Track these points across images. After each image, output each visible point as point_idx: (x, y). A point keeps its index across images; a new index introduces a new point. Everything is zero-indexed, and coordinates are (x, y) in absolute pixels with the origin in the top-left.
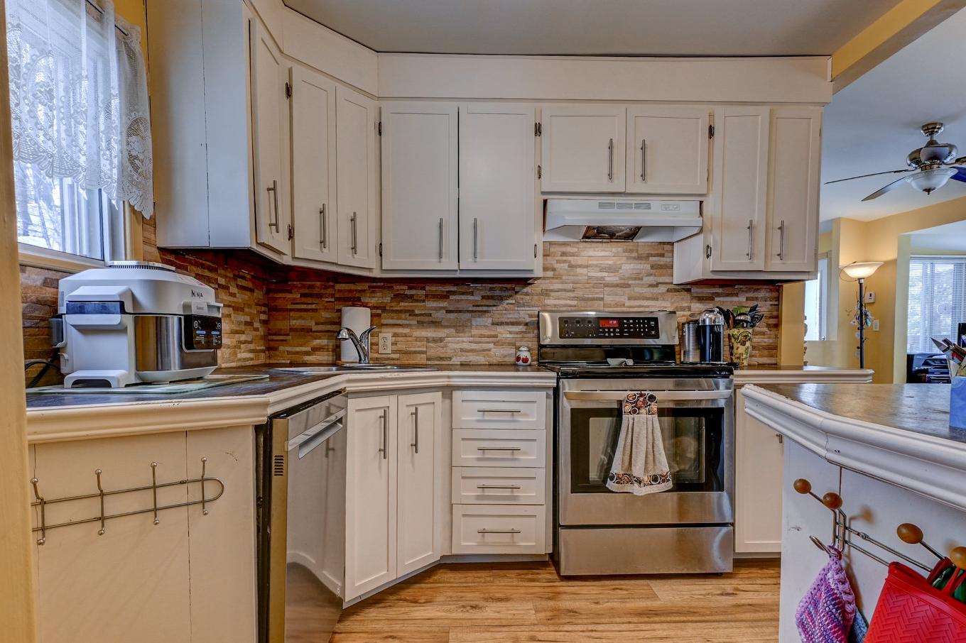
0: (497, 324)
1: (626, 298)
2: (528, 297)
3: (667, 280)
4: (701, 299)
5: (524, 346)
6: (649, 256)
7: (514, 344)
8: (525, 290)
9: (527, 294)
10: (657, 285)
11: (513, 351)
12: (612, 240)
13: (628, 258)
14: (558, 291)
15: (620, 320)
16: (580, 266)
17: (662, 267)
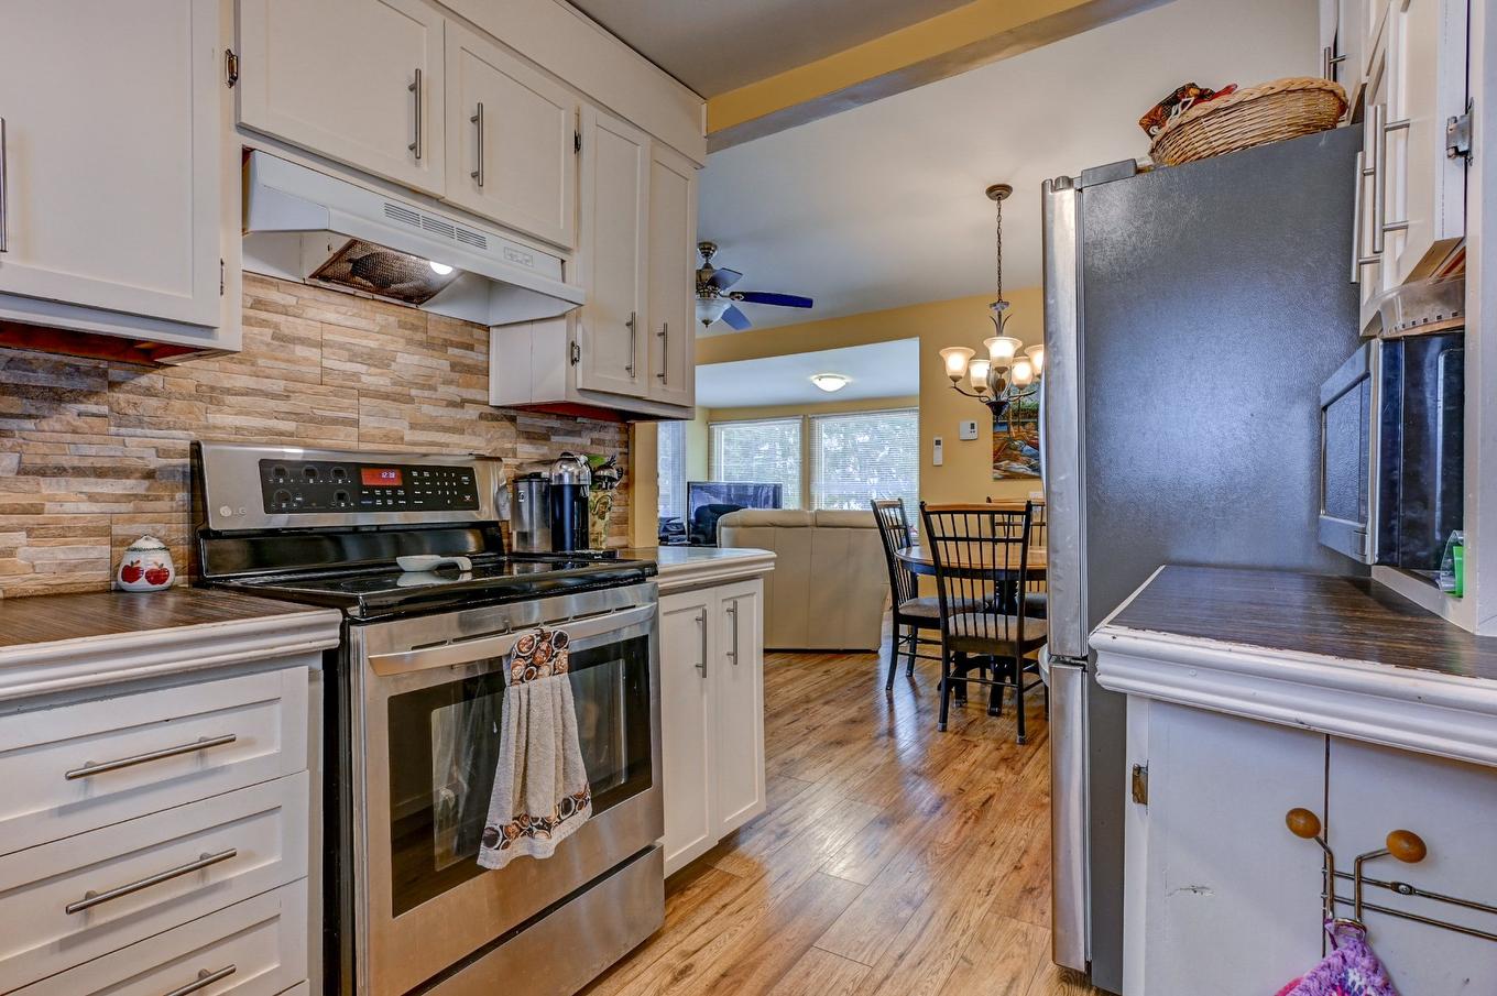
0: (42, 472)
1: (406, 424)
2: (153, 402)
3: (479, 397)
4: (531, 436)
5: (147, 536)
6: (447, 344)
7: (106, 532)
8: (144, 380)
9: (149, 392)
10: (462, 403)
11: (101, 551)
12: (377, 297)
13: (409, 342)
14: (247, 394)
15: (405, 470)
16: (303, 341)
17: (469, 370)
